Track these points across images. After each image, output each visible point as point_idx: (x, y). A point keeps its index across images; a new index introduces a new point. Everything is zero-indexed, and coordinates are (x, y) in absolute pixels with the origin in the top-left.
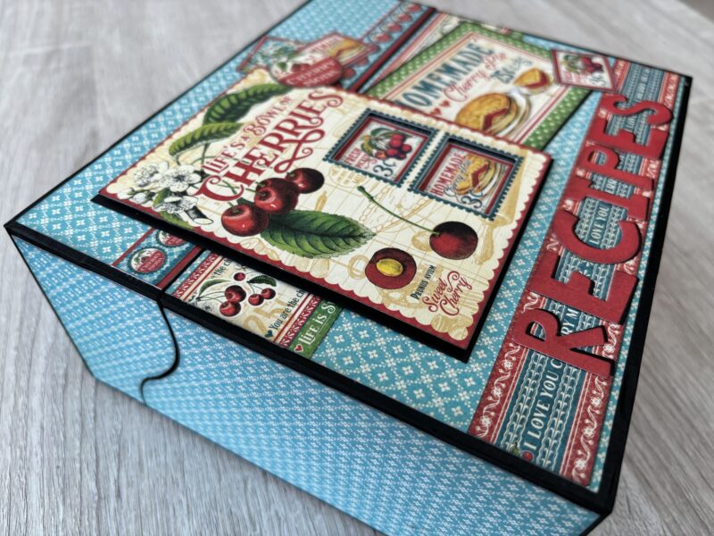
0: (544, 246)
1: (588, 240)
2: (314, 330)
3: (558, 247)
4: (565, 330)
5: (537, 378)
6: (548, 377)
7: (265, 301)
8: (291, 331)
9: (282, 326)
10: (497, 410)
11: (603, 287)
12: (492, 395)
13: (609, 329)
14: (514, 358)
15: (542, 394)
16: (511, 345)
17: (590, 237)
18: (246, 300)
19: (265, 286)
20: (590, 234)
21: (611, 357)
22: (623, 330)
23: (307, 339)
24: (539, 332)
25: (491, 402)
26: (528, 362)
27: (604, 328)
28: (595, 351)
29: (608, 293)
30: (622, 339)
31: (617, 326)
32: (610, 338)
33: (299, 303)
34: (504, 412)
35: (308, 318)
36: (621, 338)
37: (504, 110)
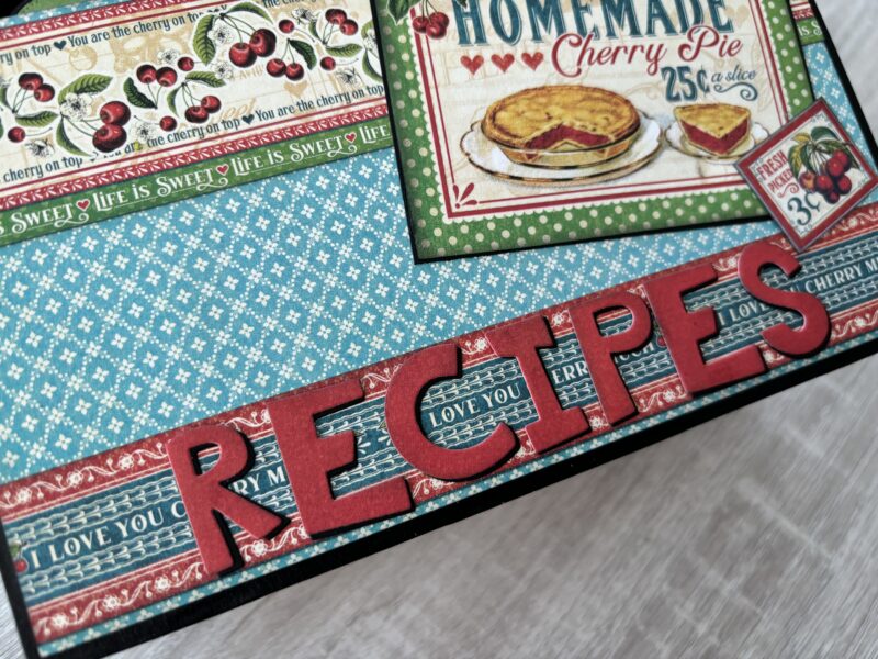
37: (601, 138)
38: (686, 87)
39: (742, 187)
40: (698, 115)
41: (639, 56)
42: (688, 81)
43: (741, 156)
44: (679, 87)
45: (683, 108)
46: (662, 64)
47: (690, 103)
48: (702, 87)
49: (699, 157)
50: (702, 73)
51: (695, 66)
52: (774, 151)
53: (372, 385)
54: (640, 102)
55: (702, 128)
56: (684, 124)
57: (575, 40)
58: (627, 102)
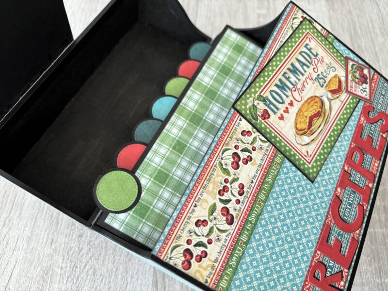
2: (226, 278)
7: (203, 259)
8: (216, 279)
9: (212, 276)
16: (307, 283)
18: (194, 259)
19: (202, 249)
23: (223, 284)
33: (219, 260)
35: (224, 270)
37: (318, 112)
38: (322, 80)
39: (351, 97)
40: (330, 85)
41: (308, 80)
42: (322, 78)
43: (345, 88)
45: (326, 86)
46: (314, 79)
47: (326, 84)
48: (325, 77)
49: (338, 97)
50: (322, 73)
51: (319, 72)
52: (349, 81)
53: (329, 222)
54: (318, 94)
55: (333, 89)
56: (329, 91)
57: (294, 89)
58: (316, 96)
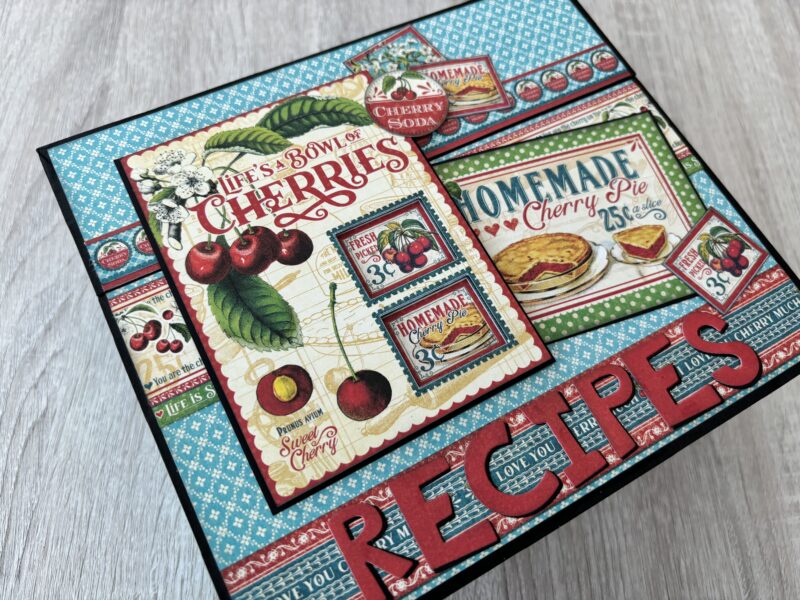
0: (446, 449)
1: (495, 471)
2: (183, 405)
3: (459, 459)
4: (381, 543)
5: (315, 566)
6: (325, 572)
7: (169, 352)
8: (166, 394)
9: (163, 384)
10: (259, 570)
11: (458, 527)
12: (266, 555)
13: (421, 568)
14: (313, 537)
15: (306, 583)
16: (323, 524)
17: (501, 470)
19: (179, 337)
20: (503, 467)
21: (395, 594)
22: (431, 578)
23: (171, 410)
24: (357, 529)
25: (261, 561)
26: (322, 548)
27: (415, 564)
28: (386, 579)
29: (456, 535)
30: (421, 586)
31: (429, 570)
32: (412, 577)
33: (192, 371)
34: (263, 575)
35: (188, 390)
36: (422, 583)
37: (568, 266)
38: (617, 219)
42: (617, 216)
44: (613, 221)
45: (619, 233)
46: (597, 208)
47: (622, 229)
48: (628, 218)
50: (625, 208)
51: (620, 205)
53: (454, 459)
54: (588, 236)
58: (580, 238)
